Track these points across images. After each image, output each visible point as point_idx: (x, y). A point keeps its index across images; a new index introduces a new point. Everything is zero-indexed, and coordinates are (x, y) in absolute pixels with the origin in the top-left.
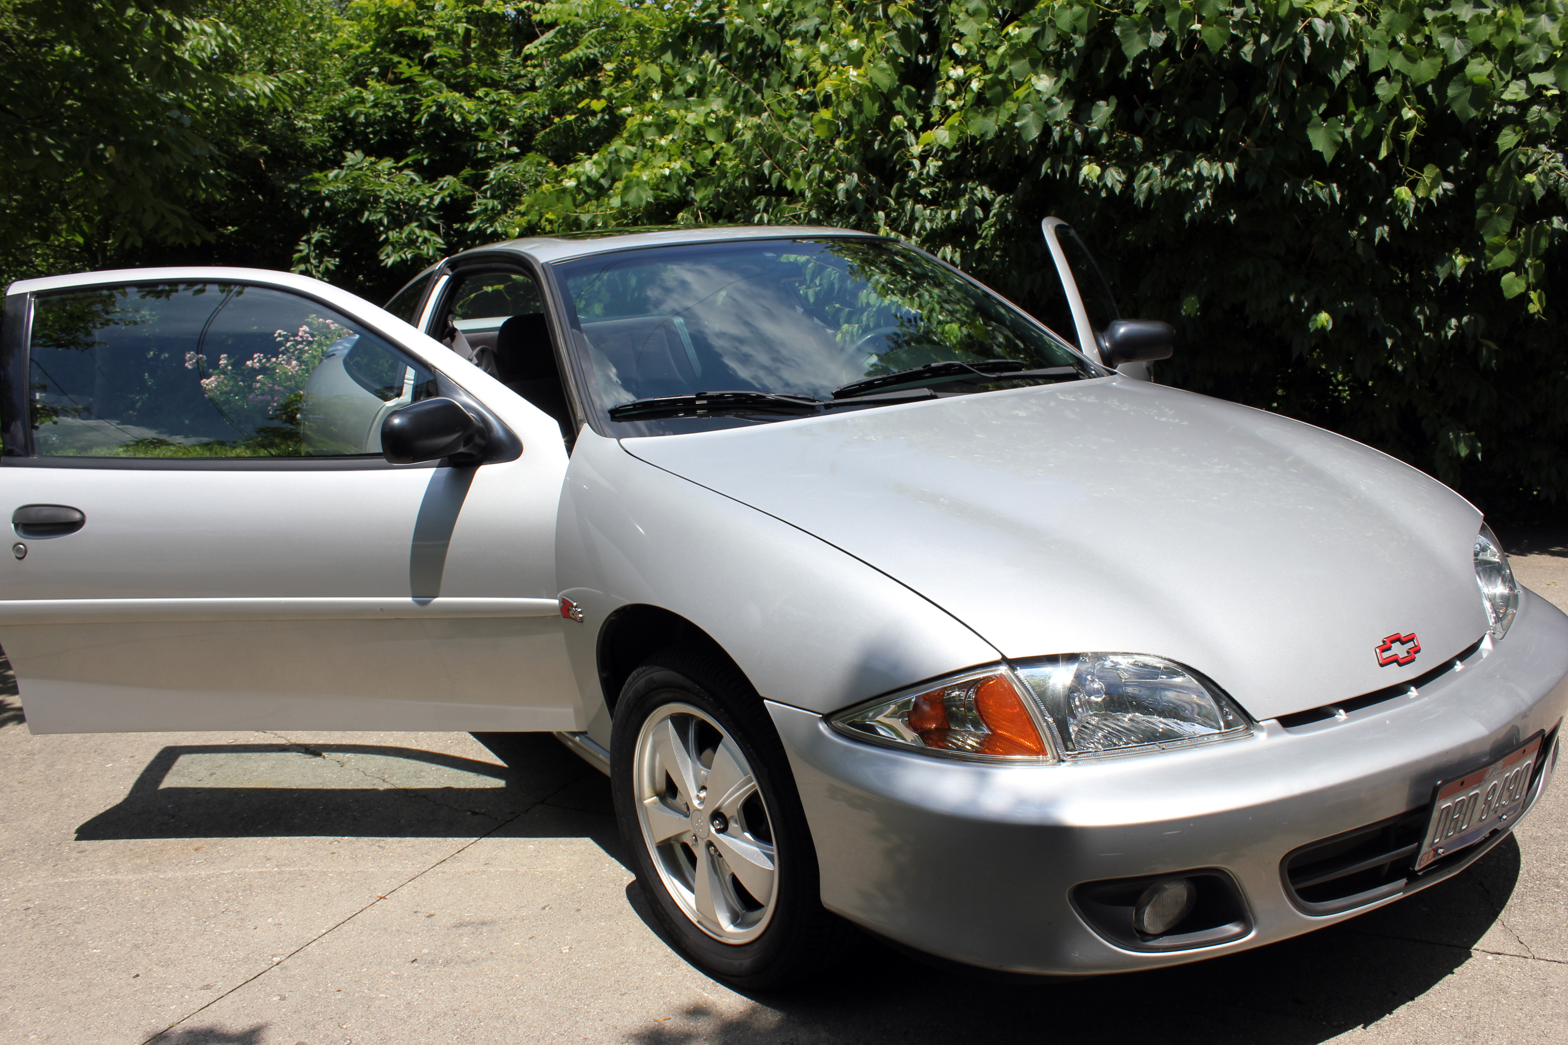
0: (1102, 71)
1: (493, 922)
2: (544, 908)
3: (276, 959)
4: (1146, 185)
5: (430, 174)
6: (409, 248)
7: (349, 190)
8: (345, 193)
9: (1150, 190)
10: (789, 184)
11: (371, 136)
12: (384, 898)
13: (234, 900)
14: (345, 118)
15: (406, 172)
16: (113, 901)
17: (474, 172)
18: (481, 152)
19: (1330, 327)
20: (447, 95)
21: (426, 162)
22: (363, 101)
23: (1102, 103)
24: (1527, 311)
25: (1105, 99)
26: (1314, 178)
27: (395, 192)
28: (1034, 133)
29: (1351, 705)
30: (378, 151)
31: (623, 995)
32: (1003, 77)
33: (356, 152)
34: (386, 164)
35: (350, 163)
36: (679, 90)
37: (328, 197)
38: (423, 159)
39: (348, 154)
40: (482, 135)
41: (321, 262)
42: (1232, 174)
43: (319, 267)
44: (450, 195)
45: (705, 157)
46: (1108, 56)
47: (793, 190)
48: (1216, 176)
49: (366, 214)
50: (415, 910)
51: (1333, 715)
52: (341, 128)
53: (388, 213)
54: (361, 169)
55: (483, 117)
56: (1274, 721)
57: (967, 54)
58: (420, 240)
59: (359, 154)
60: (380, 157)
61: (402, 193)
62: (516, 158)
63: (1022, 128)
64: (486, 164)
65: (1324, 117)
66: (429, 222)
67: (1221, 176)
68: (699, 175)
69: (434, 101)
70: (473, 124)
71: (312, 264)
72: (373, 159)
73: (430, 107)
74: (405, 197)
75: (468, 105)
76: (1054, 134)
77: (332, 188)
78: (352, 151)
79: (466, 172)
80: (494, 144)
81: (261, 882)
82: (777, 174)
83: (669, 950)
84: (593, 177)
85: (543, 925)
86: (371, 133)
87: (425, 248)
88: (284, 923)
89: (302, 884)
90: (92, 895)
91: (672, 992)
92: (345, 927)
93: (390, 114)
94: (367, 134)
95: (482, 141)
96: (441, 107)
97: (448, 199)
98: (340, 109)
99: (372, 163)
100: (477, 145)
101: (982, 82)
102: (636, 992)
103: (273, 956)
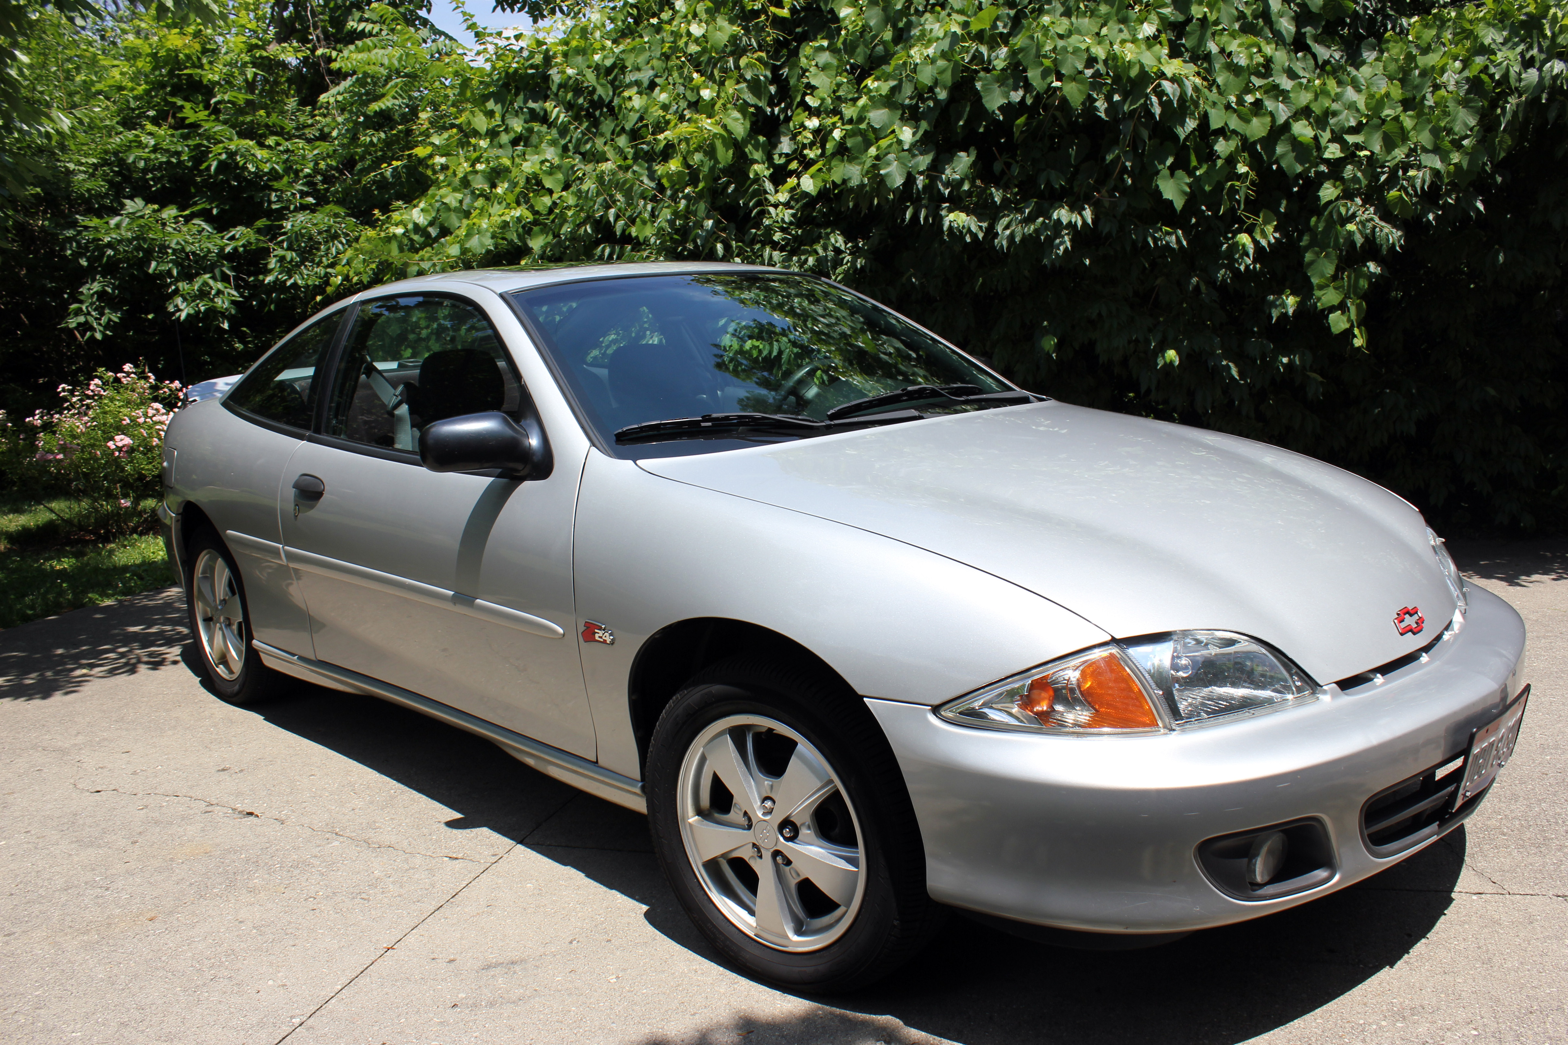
0: (961, 123)
1: (523, 961)
2: (571, 942)
3: (297, 1021)
4: (1008, 232)
5: (221, 224)
6: (202, 300)
7: (134, 239)
8: (130, 241)
9: (1012, 237)
10: (634, 231)
11: (152, 183)
12: (392, 948)
13: (219, 966)
14: (121, 162)
15: (196, 221)
16: (73, 981)
17: (269, 223)
18: (275, 202)
19: (1177, 363)
20: (238, 144)
21: (215, 212)
22: (142, 146)
23: (962, 154)
24: (1353, 345)
25: (966, 150)
26: (1162, 225)
27: (186, 242)
28: (898, 181)
29: (1386, 669)
30: (162, 199)
32: (863, 127)
33: (136, 200)
34: (170, 212)
35: (131, 211)
36: (505, 138)
37: (110, 245)
38: (212, 208)
39: (127, 202)
40: (276, 185)
41: (102, 314)
42: (1089, 221)
43: (100, 319)
44: (243, 246)
45: (544, 204)
46: (968, 109)
47: (637, 237)
48: (1076, 222)
49: (154, 264)
50: (432, 957)
51: (1371, 680)
52: (117, 174)
53: (176, 263)
54: (142, 217)
55: (275, 166)
56: (1334, 685)
57: (821, 106)
58: (213, 292)
59: (139, 202)
60: (163, 206)
61: (192, 244)
62: (312, 209)
63: (887, 175)
64: (281, 215)
65: (1172, 169)
66: (223, 273)
67: (1079, 223)
68: (537, 224)
69: (225, 148)
70: (266, 174)
71: (92, 316)
72: (156, 207)
73: (220, 154)
74: (195, 248)
75: (261, 154)
76: (918, 182)
77: (114, 236)
78: (131, 198)
79: (261, 223)
80: (289, 194)
81: (243, 945)
82: (621, 223)
83: (721, 969)
84: (420, 224)
85: (578, 958)
86: (152, 179)
87: (219, 301)
88: (288, 983)
89: (292, 943)
90: (43, 978)
92: (361, 981)
93: (174, 160)
94: (147, 181)
95: (276, 190)
96: (232, 155)
97: (241, 249)
98: (116, 153)
99: (154, 211)
100: (270, 195)
101: (844, 132)
102: (706, 1011)
103: (292, 1017)
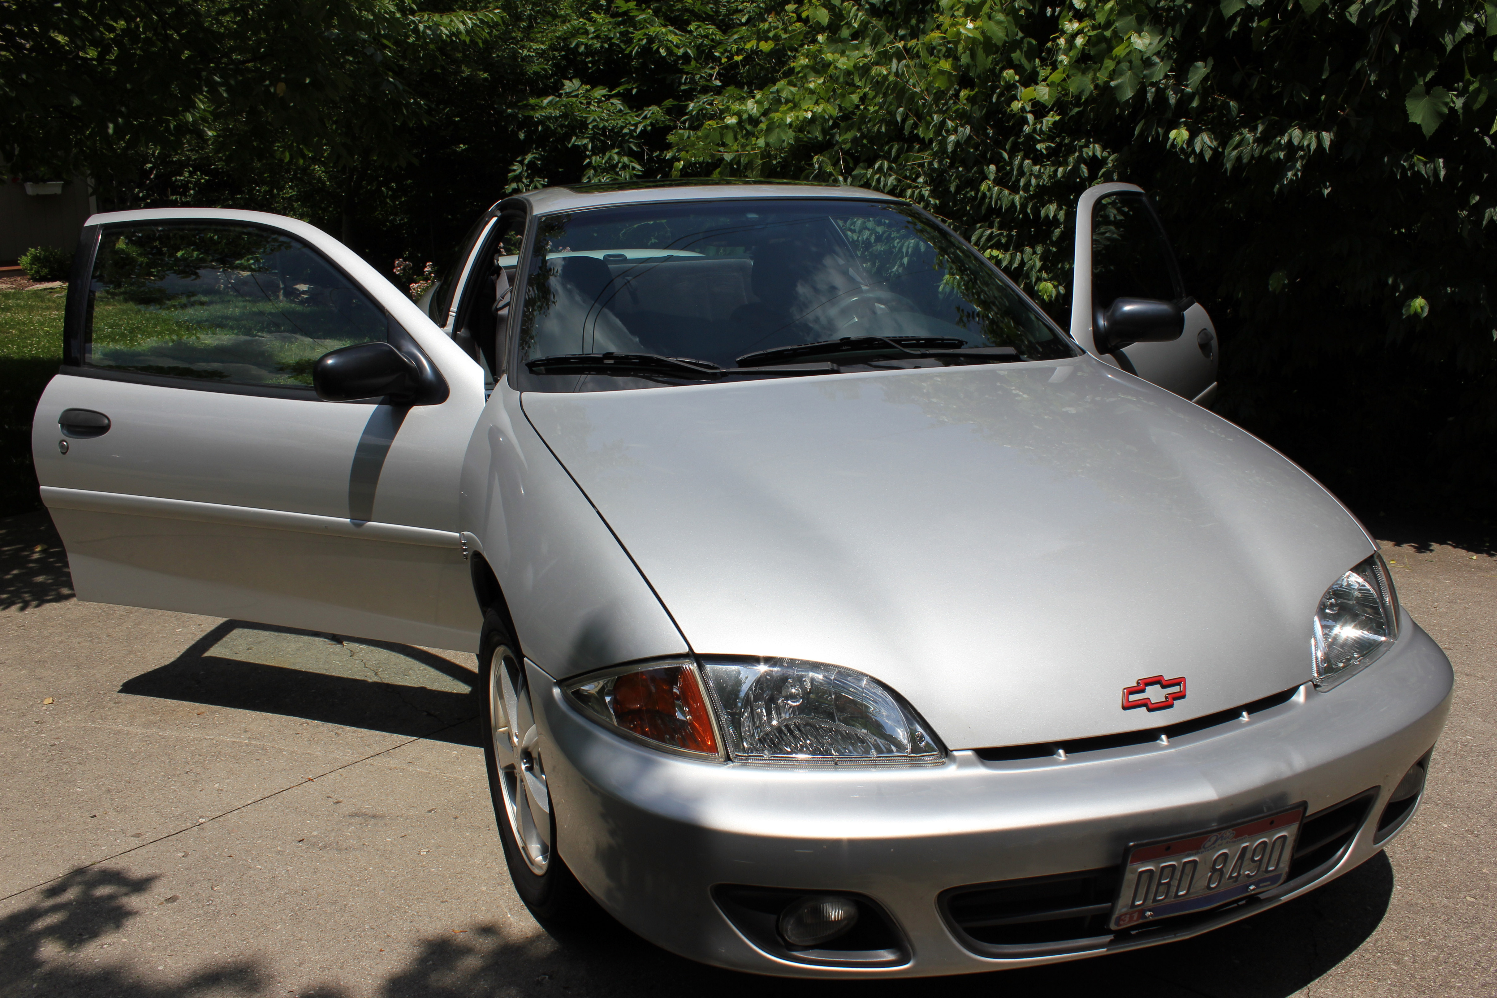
0: (1203, 30)
1: (382, 817)
2: (430, 811)
3: (201, 820)
4: (1235, 153)
5: (636, 103)
6: (608, 173)
7: (560, 116)
8: (556, 118)
9: (1239, 158)
10: (920, 132)
11: (590, 65)
12: (312, 780)
13: (201, 763)
14: (566, 48)
15: (614, 101)
16: (114, 750)
17: (676, 103)
18: (685, 84)
19: (1425, 314)
20: (657, 29)
21: (634, 91)
22: (587, 32)
23: (1200, 64)
25: (1204, 60)
26: (1416, 153)
27: (601, 119)
28: (1129, 94)
30: (593, 81)
31: (443, 902)
32: (1108, 34)
33: (574, 81)
34: (600, 92)
35: (568, 91)
36: (845, 33)
37: (541, 122)
38: (632, 89)
39: (567, 83)
40: (686, 68)
41: (531, 182)
42: (1327, 144)
43: (529, 186)
44: (651, 124)
45: (852, 101)
46: (1211, 14)
47: (924, 138)
48: (1309, 146)
49: (574, 138)
50: (329, 795)
52: (563, 57)
53: (592, 139)
54: (577, 96)
55: (689, 51)
56: (971, 753)
57: (1086, 8)
58: (620, 165)
59: (577, 82)
60: (593, 87)
61: (607, 121)
62: (718, 91)
63: (1117, 87)
64: (689, 95)
65: (1429, 87)
66: (630, 149)
67: (1313, 146)
68: (846, 118)
69: (645, 34)
70: (679, 58)
71: (523, 183)
72: (588, 87)
73: (642, 40)
74: (609, 125)
75: (674, 38)
76: (1149, 95)
77: (544, 114)
78: (570, 80)
79: (668, 103)
80: (699, 76)
81: (230, 750)
82: (910, 122)
84: (753, 115)
85: (420, 826)
86: (590, 62)
87: (622, 173)
88: (225, 790)
89: (258, 758)
90: (103, 741)
91: (484, 908)
92: (267, 801)
93: (606, 46)
94: (586, 63)
95: (687, 73)
96: (651, 40)
97: (649, 128)
98: (565, 40)
99: (587, 91)
100: (682, 77)
101: (1087, 38)
102: (454, 901)
103: (201, 817)
